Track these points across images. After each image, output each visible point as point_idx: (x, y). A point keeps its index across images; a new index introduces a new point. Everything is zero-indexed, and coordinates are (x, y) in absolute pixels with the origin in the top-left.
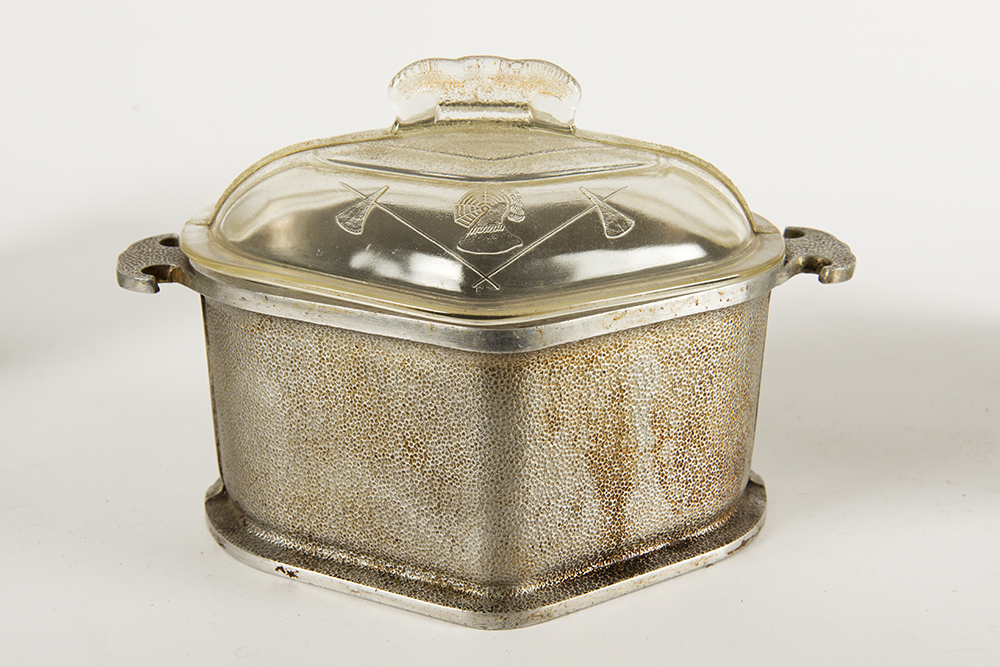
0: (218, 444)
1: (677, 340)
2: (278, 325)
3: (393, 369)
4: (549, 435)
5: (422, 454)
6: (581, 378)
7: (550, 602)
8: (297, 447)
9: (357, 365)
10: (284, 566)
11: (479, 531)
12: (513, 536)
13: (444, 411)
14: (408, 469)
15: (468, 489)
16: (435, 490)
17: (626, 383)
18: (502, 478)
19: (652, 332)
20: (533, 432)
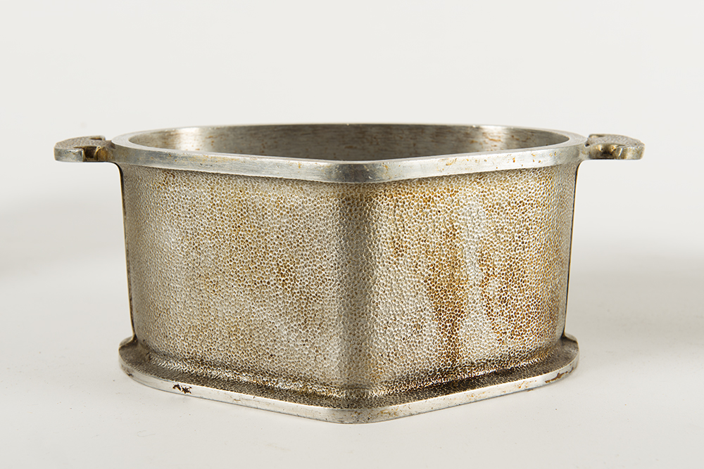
0: (131, 300)
1: (499, 192)
2: (179, 179)
3: (269, 207)
4: (395, 259)
5: (292, 277)
6: (420, 214)
7: (396, 403)
8: (192, 283)
9: (240, 207)
10: (180, 384)
11: (338, 340)
12: (366, 344)
13: (309, 238)
14: (281, 292)
15: (328, 304)
16: (302, 308)
17: (458, 224)
18: (356, 293)
19: (478, 183)
20: (381, 255)
